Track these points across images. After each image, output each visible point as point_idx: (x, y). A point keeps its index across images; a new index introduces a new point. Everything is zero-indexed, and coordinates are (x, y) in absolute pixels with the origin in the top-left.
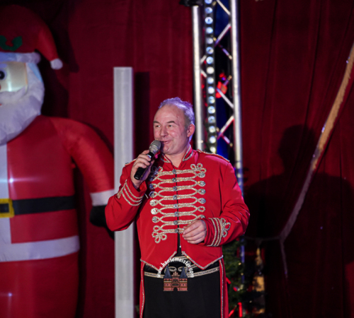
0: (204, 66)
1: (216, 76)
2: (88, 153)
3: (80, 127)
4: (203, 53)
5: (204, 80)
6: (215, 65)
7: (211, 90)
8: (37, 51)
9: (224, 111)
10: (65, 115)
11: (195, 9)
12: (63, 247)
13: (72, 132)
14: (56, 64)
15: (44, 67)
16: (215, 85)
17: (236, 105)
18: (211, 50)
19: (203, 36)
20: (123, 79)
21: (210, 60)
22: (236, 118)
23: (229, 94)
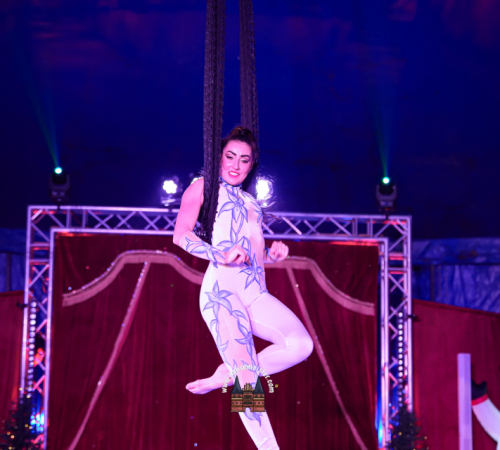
0: (28, 344)
1: (35, 350)
4: (29, 337)
5: (28, 352)
6: (35, 343)
7: (31, 359)
9: (38, 372)
11: (26, 310)
16: (34, 355)
17: (47, 368)
18: (33, 334)
19: (29, 326)
21: (32, 340)
22: (46, 378)
23: (43, 362)
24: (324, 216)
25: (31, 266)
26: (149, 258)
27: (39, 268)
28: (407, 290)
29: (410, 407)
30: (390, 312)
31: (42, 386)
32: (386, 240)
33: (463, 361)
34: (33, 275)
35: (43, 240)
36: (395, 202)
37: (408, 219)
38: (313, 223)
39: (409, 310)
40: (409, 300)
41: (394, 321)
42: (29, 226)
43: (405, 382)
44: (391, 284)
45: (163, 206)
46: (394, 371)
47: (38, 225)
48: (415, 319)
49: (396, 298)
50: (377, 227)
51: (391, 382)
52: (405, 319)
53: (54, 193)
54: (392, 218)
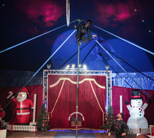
1: (45, 96)
2: (31, 103)
3: (31, 100)
6: (45, 94)
8: (26, 92)
9: (46, 99)
10: (30, 99)
11: (43, 88)
12: (29, 113)
13: (30, 101)
14: (28, 93)
15: (27, 94)
18: (45, 92)
20: (35, 95)
23: (47, 97)
24: (96, 71)
25: (44, 80)
26: (65, 79)
27: (46, 80)
28: (111, 84)
29: (111, 105)
30: (108, 88)
31: (46, 101)
32: (107, 75)
33: (121, 97)
34: (45, 82)
35: (46, 76)
36: (109, 68)
37: (111, 71)
38: (94, 72)
39: (111, 88)
40: (111, 86)
41: (109, 90)
42: (44, 73)
43: (111, 101)
44: (108, 83)
45: (67, 70)
46: (109, 98)
47: (45, 73)
48: (112, 89)
49: (109, 86)
50: (106, 72)
51: (108, 101)
52: (110, 89)
53: (48, 68)
54: (108, 71)
